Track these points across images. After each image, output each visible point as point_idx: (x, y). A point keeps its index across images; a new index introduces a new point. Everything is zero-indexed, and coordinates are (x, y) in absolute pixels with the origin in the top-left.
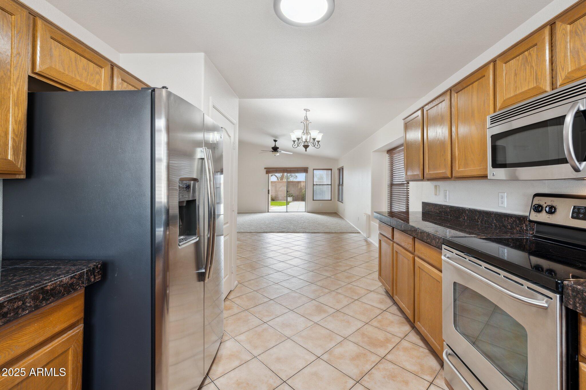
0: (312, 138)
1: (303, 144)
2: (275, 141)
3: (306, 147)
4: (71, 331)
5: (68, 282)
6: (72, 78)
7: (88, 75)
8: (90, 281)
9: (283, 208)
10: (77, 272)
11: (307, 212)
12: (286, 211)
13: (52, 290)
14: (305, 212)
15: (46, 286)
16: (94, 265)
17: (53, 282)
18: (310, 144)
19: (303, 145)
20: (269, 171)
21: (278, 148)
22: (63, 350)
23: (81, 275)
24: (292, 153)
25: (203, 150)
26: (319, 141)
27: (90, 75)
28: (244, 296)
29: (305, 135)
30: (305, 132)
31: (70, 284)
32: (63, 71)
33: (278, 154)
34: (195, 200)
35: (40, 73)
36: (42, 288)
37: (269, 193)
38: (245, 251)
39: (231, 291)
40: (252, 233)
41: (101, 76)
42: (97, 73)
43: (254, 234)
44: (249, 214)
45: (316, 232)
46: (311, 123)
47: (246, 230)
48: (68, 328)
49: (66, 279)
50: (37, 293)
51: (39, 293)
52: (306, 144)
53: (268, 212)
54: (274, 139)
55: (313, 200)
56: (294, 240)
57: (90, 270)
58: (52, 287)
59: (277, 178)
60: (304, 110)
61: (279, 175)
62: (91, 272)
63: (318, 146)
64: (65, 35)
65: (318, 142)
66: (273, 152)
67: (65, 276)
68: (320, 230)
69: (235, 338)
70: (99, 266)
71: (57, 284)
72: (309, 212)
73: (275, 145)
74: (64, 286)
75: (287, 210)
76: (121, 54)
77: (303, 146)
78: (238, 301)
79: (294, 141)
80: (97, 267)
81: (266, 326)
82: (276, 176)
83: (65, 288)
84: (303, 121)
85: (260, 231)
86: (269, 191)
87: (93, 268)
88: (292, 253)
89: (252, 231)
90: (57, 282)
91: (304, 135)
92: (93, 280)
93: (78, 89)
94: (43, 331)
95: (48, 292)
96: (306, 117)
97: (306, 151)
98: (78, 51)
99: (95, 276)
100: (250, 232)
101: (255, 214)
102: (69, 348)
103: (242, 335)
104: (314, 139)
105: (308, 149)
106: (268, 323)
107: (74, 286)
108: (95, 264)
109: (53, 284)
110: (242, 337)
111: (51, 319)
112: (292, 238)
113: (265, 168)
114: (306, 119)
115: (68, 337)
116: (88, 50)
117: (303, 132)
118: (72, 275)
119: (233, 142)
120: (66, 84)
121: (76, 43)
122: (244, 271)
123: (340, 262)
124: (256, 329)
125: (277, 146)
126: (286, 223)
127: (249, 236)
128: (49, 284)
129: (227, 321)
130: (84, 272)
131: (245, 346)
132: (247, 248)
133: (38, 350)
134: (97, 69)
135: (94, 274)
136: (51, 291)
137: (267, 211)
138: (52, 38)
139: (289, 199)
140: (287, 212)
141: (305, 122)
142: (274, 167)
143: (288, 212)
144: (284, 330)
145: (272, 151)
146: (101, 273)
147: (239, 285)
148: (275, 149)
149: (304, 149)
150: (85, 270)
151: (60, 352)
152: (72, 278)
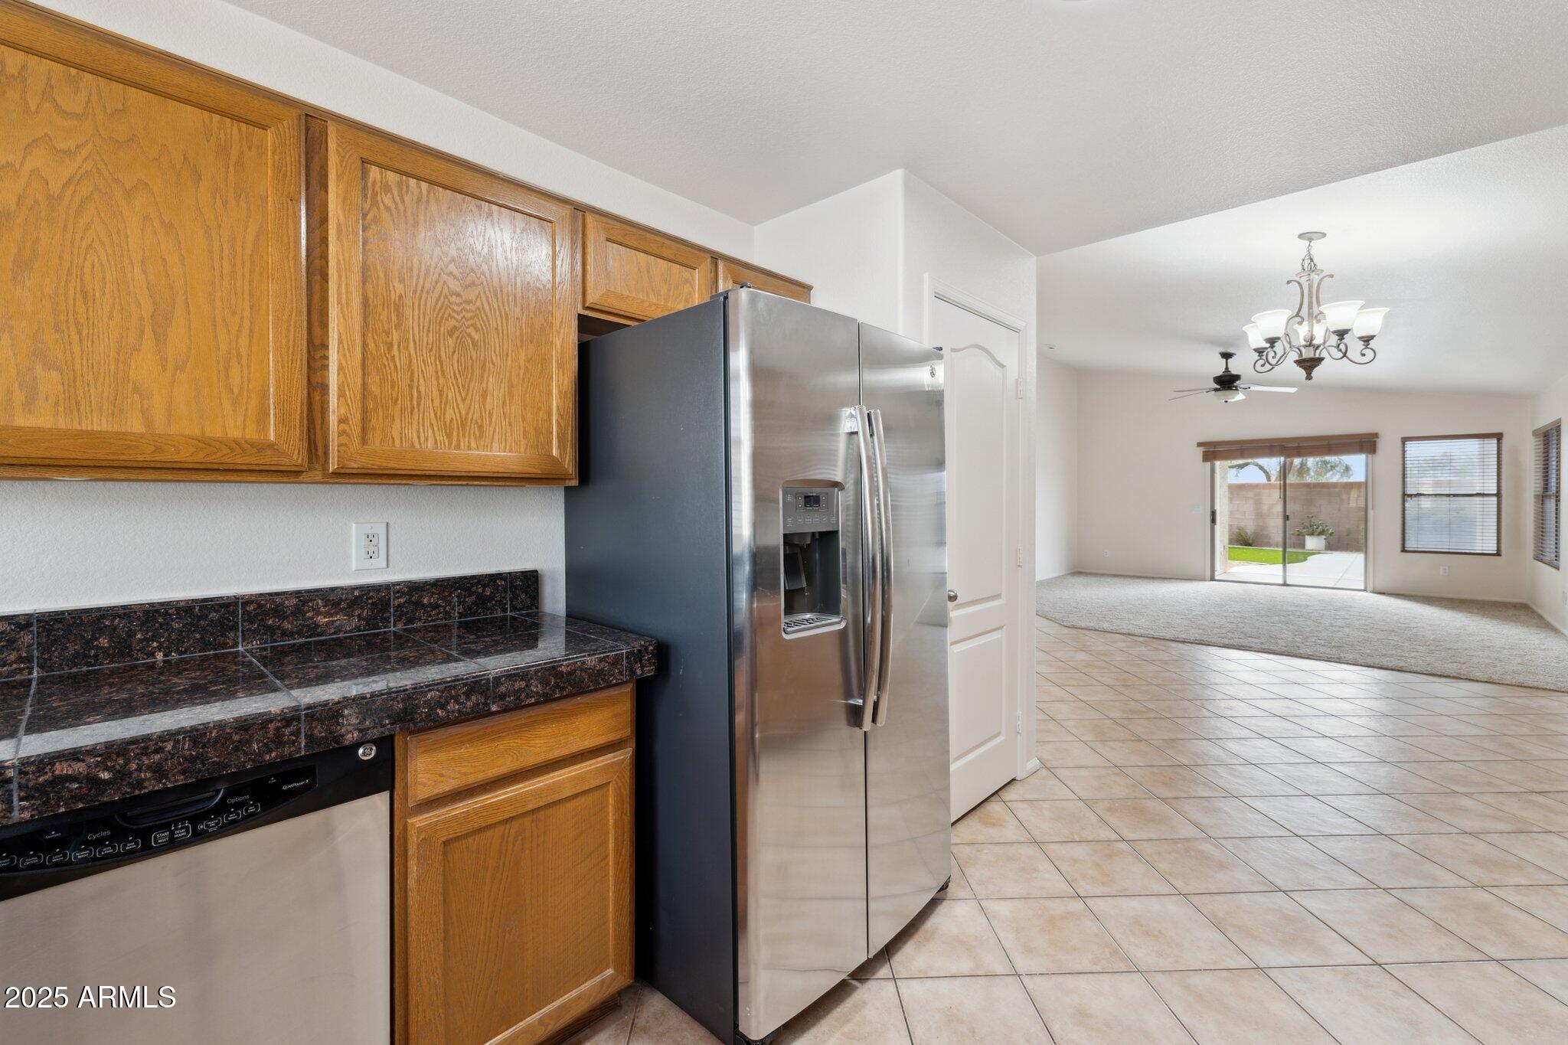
0: (1332, 330)
1: (1294, 356)
2: (1227, 356)
3: (1309, 365)
4: (612, 755)
5: (595, 667)
6: (643, 302)
7: (669, 290)
8: (635, 673)
9: (1272, 572)
10: (609, 652)
11: (1374, 592)
12: (1281, 582)
13: (569, 673)
14: (1365, 590)
15: (560, 666)
16: (642, 646)
17: (571, 662)
18: (1324, 354)
19: (1297, 358)
20: (1213, 451)
21: (1238, 377)
22: (598, 782)
23: (617, 660)
24: (1293, 390)
25: (854, 413)
26: (1372, 337)
27: (673, 288)
28: (1046, 805)
29: (1306, 323)
30: (1304, 312)
31: (598, 671)
32: (628, 293)
33: (1240, 396)
34: (837, 532)
35: (592, 306)
36: (553, 667)
37: (1213, 521)
38: (1095, 682)
39: (1013, 780)
40: (1135, 638)
41: (693, 287)
42: (687, 281)
43: (1141, 639)
44: (1145, 581)
45: (1386, 664)
46: (1331, 276)
47: (1118, 626)
48: (604, 747)
49: (592, 661)
50: (547, 673)
51: (550, 675)
52: (1308, 354)
53: (1213, 579)
54: (1223, 350)
55: (1404, 550)
56: (1277, 680)
57: (633, 653)
58: (569, 669)
59: (1265, 472)
60: (1301, 236)
61: (1273, 463)
62: (636, 656)
63: (1363, 355)
64: (628, 228)
65: (1367, 340)
66: (1220, 393)
67: (589, 655)
68: (1413, 660)
69: (983, 903)
70: (651, 648)
71: (577, 666)
72: (1383, 593)
73: (1227, 368)
74: (589, 671)
75: (1285, 577)
76: (755, 227)
77: (1296, 362)
78: (1025, 812)
79: (1260, 351)
80: (646, 649)
81: (1078, 906)
82: (1261, 468)
83: (590, 675)
84: (1297, 275)
85: (1161, 634)
86: (1213, 514)
87: (640, 651)
88: (1254, 721)
89: (1136, 631)
90: (577, 662)
91: (1300, 323)
92: (639, 672)
93: (644, 318)
94: (565, 739)
95: (563, 677)
96: (1307, 261)
97: (1309, 377)
98: (651, 250)
99: (642, 667)
100: (1129, 634)
101: (1151, 581)
102: (609, 783)
103: (1002, 902)
104: (1341, 334)
105: (1317, 372)
106: (1089, 902)
107: (605, 675)
108: (643, 643)
109: (570, 664)
110: (1002, 909)
111: (577, 723)
112: (1272, 673)
113: (1200, 445)
114: (1311, 266)
115: (606, 762)
116: (669, 242)
117: (1297, 315)
118: (602, 655)
119: (1017, 381)
120: (633, 316)
121: (648, 235)
122: (1072, 738)
123: (1466, 794)
124: (1049, 903)
125: (1234, 371)
126: (1266, 619)
127: (1121, 645)
128: (564, 663)
129: (979, 851)
130: (622, 654)
131: (1001, 935)
132: (1103, 677)
133: (562, 768)
134: (686, 273)
135: (640, 661)
136: (567, 676)
137: (1208, 575)
138: (608, 240)
139: (1311, 543)
140: (1285, 584)
141: (1303, 281)
142: (1230, 439)
143: (1288, 585)
144: (1132, 940)
145: (1216, 390)
146: (654, 663)
147: (1044, 773)
148: (1227, 382)
149: (1302, 373)
150: (624, 651)
151: (593, 783)
152: (601, 660)
